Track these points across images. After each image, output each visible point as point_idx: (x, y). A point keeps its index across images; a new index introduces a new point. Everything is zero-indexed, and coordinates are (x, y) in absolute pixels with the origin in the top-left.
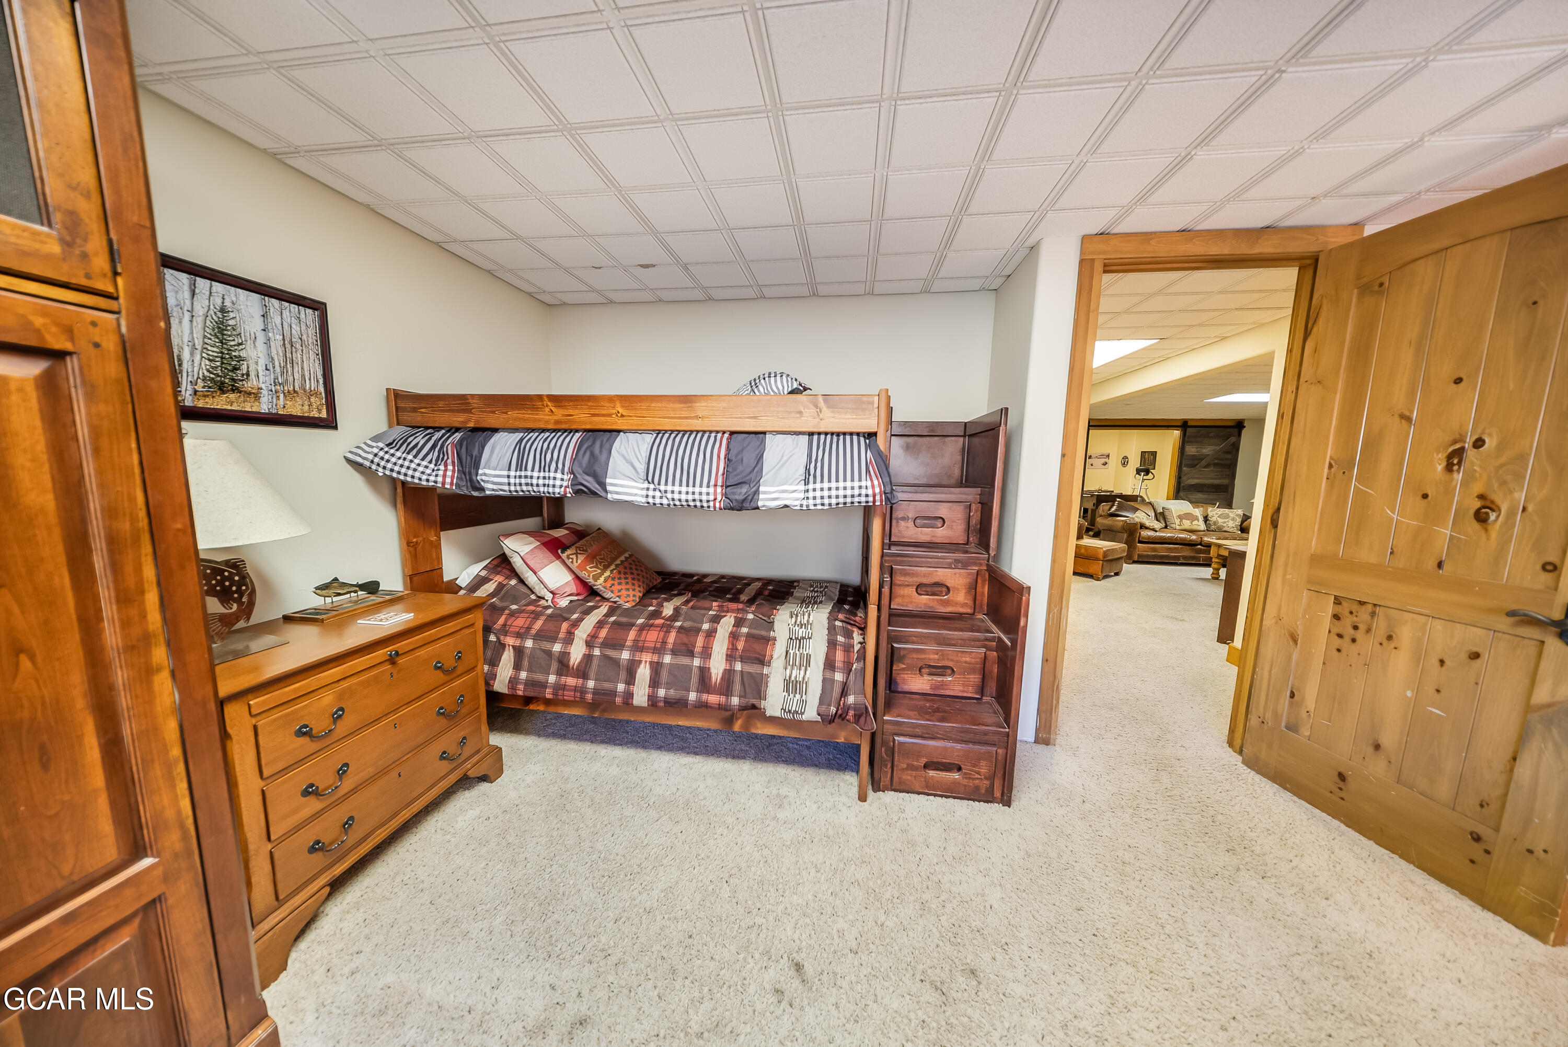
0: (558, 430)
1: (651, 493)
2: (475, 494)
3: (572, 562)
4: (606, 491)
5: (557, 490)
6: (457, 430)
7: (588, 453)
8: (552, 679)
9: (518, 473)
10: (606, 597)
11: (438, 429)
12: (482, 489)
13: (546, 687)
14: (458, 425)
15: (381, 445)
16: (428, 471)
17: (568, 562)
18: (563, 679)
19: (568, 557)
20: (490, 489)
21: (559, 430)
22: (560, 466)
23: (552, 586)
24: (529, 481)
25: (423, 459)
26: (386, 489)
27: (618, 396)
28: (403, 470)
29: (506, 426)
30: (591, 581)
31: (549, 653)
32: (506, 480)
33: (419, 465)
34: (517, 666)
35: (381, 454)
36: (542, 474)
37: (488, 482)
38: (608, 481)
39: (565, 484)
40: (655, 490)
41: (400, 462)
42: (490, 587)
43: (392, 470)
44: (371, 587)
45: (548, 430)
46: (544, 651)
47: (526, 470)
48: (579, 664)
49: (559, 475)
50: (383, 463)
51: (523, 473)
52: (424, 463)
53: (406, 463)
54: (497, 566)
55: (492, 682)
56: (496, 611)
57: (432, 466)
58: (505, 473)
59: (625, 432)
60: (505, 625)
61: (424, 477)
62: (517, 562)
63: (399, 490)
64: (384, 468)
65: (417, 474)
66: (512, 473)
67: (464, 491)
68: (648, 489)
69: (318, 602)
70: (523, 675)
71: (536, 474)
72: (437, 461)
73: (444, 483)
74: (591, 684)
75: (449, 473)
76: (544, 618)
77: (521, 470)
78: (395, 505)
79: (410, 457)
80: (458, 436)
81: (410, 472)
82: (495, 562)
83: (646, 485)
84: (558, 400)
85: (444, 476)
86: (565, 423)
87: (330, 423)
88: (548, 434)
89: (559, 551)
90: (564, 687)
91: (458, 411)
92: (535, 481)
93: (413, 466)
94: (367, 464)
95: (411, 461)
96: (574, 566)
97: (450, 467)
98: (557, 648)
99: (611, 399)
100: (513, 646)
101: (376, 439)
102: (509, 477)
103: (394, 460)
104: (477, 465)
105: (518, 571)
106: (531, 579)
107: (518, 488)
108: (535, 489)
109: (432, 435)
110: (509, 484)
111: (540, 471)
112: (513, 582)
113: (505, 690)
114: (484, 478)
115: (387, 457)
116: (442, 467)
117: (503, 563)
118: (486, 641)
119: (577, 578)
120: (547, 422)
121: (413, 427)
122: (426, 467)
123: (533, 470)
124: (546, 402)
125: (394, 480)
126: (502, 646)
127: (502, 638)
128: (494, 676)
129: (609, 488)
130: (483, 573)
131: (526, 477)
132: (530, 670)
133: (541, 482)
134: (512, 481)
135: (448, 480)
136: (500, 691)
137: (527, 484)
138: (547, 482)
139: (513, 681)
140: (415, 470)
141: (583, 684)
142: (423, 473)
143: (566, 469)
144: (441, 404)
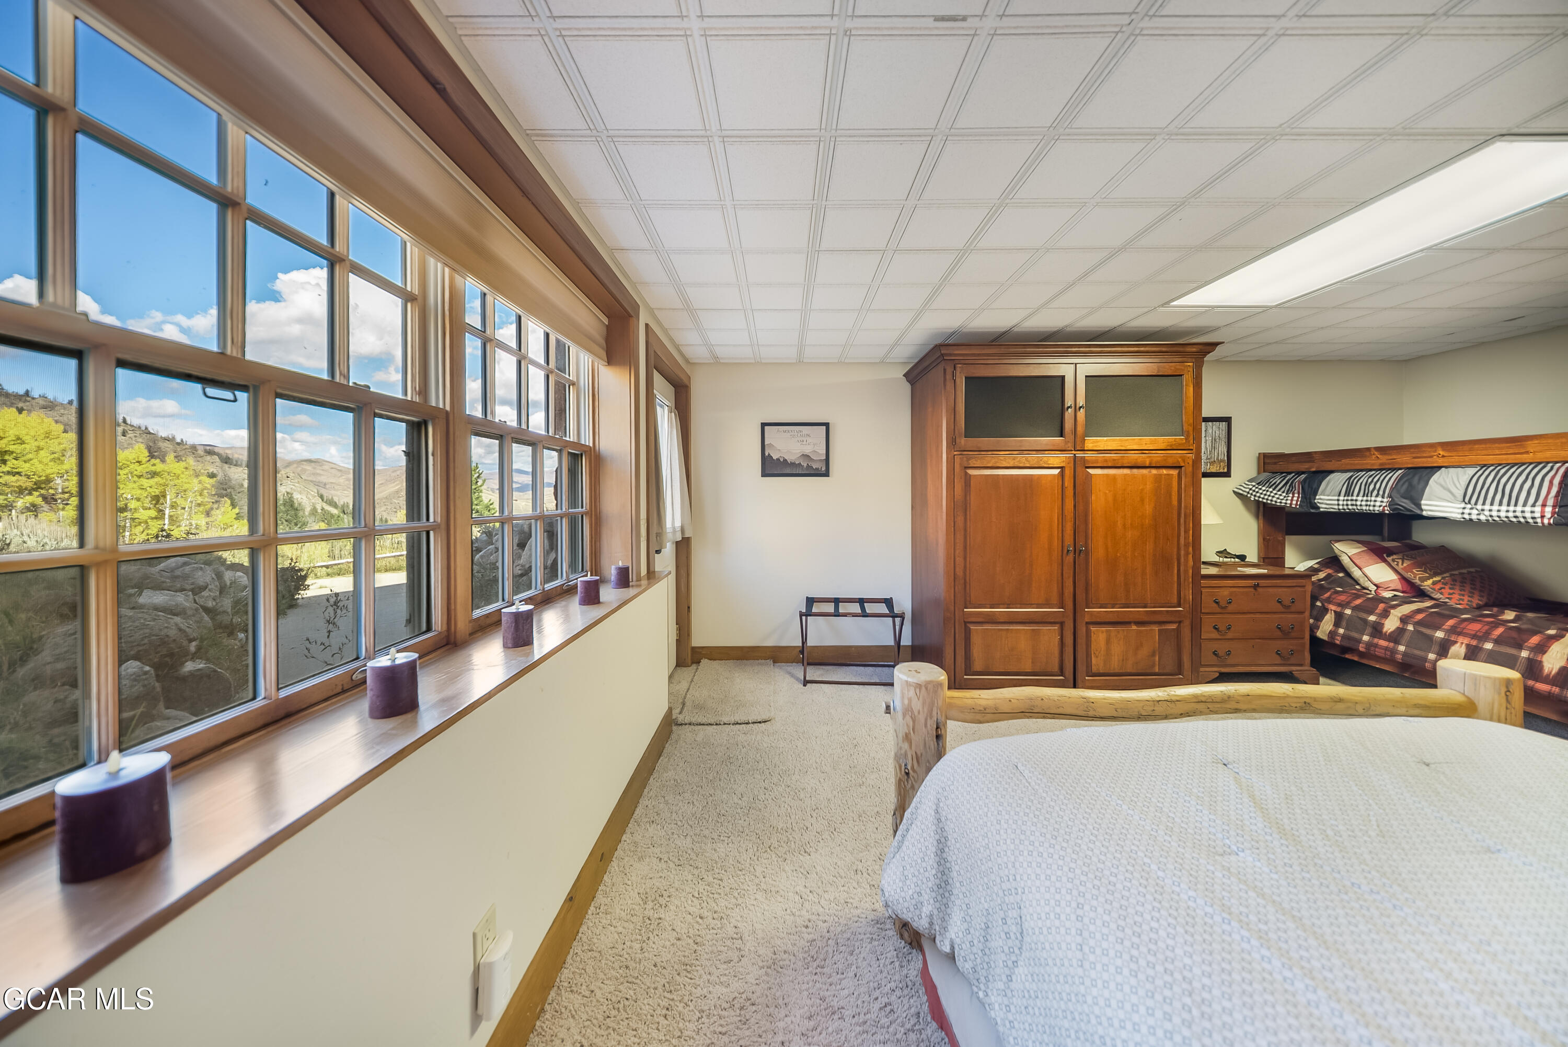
0: (1381, 470)
1: (1467, 511)
2: (1312, 511)
3: (1397, 565)
4: (1422, 510)
5: (1377, 509)
6: (1303, 473)
7: (1407, 484)
8: (1366, 638)
9: (1346, 498)
10: (1435, 597)
11: (1290, 473)
12: (1319, 508)
13: (1360, 643)
14: (1304, 470)
15: (1254, 484)
16: (1281, 497)
17: (1394, 564)
18: (1376, 640)
19: (1394, 561)
20: (1323, 508)
21: (1384, 469)
22: (1381, 493)
23: (1377, 581)
24: (1354, 503)
25: (1279, 491)
26: (1253, 508)
27: (1439, 443)
28: (1266, 497)
29: (1340, 469)
30: (1417, 581)
31: (1365, 621)
32: (1336, 502)
33: (1276, 494)
34: (1337, 624)
35: (1254, 488)
36: (1365, 498)
37: (1322, 503)
38: (1423, 502)
39: (1384, 504)
40: (1472, 509)
41: (1265, 492)
42: (1322, 575)
43: (1259, 497)
44: (1242, 558)
45: (1374, 470)
46: (1361, 619)
47: (1352, 495)
48: (1392, 632)
49: (1379, 499)
50: (1254, 493)
51: (1350, 498)
52: (1279, 493)
53: (1268, 493)
54: (1329, 563)
55: (1315, 630)
56: (1323, 589)
57: (1284, 494)
58: (1336, 498)
59: (1446, 467)
60: (1329, 598)
61: (1279, 501)
62: (1345, 560)
63: (1261, 509)
64: (1255, 496)
65: (1274, 499)
66: (1341, 498)
67: (1305, 510)
68: (1464, 508)
69: (1216, 559)
70: (1341, 631)
71: (1360, 498)
72: (1288, 491)
73: (1291, 504)
74: (1402, 648)
75: (1295, 499)
76: (1365, 599)
77: (1348, 496)
78: (1257, 517)
79: (1271, 490)
80: (1303, 476)
81: (1270, 498)
82: (1327, 561)
83: (1463, 505)
84: (1382, 450)
85: (1292, 500)
86: (1389, 464)
87: (1227, 474)
88: (1374, 472)
89: (1385, 555)
90: (1376, 646)
91: (1305, 462)
92: (1359, 503)
93: (1272, 494)
94: (1246, 494)
95: (1271, 492)
96: (1400, 568)
97: (1296, 495)
98: (1372, 618)
99: (1433, 446)
100: (1335, 611)
101: (1250, 481)
102: (1338, 500)
103: (1261, 491)
104: (1315, 493)
105: (1345, 566)
106: (1356, 573)
107: (1345, 507)
108: (1359, 508)
109: (1285, 477)
110: (1338, 505)
111: (1363, 496)
112: (1341, 575)
113: (1325, 638)
114: (1319, 501)
115: (1257, 490)
116: (1291, 495)
117: (1334, 562)
118: (1313, 605)
119: (1403, 579)
120: (1373, 464)
121: (1273, 473)
122: (1281, 495)
123: (1358, 496)
124: (1373, 451)
125: (1258, 501)
126: (1325, 611)
127: (1326, 604)
128: (1318, 628)
129: (1423, 507)
130: (1316, 566)
131: (1352, 500)
132: (1346, 629)
133: (1364, 503)
134: (1341, 503)
135: (1294, 502)
136: (1321, 637)
137: (1352, 505)
138: (1369, 503)
139: (1332, 634)
140: (1273, 497)
141: (1394, 647)
142: (1278, 498)
143: (1386, 495)
144: (1294, 459)
